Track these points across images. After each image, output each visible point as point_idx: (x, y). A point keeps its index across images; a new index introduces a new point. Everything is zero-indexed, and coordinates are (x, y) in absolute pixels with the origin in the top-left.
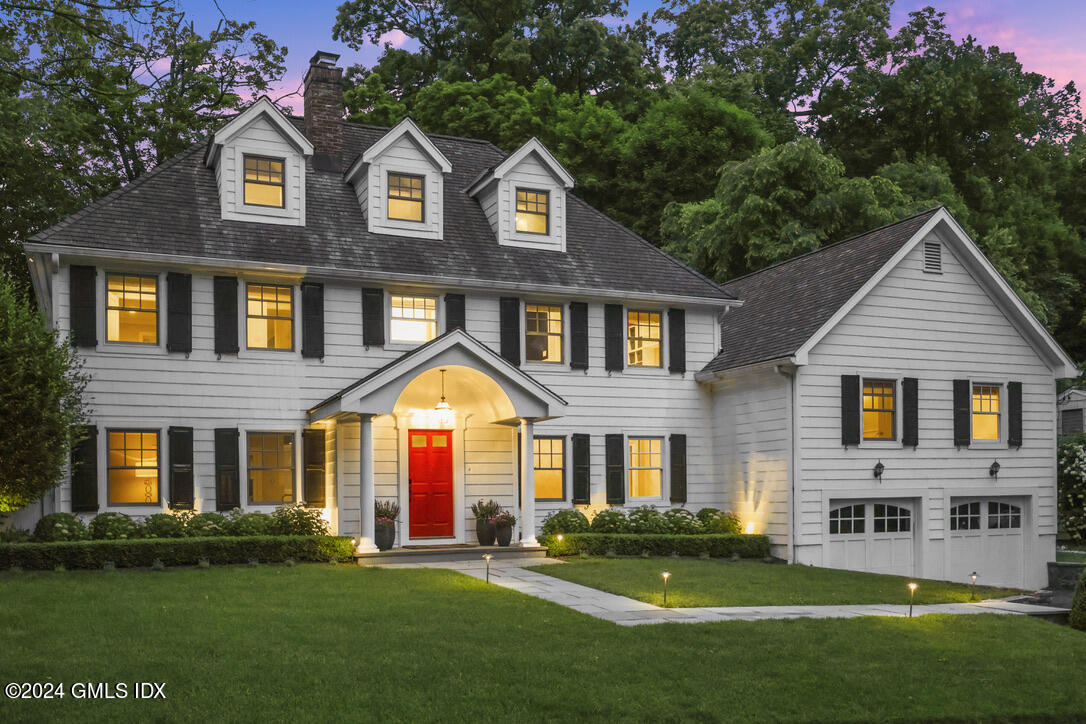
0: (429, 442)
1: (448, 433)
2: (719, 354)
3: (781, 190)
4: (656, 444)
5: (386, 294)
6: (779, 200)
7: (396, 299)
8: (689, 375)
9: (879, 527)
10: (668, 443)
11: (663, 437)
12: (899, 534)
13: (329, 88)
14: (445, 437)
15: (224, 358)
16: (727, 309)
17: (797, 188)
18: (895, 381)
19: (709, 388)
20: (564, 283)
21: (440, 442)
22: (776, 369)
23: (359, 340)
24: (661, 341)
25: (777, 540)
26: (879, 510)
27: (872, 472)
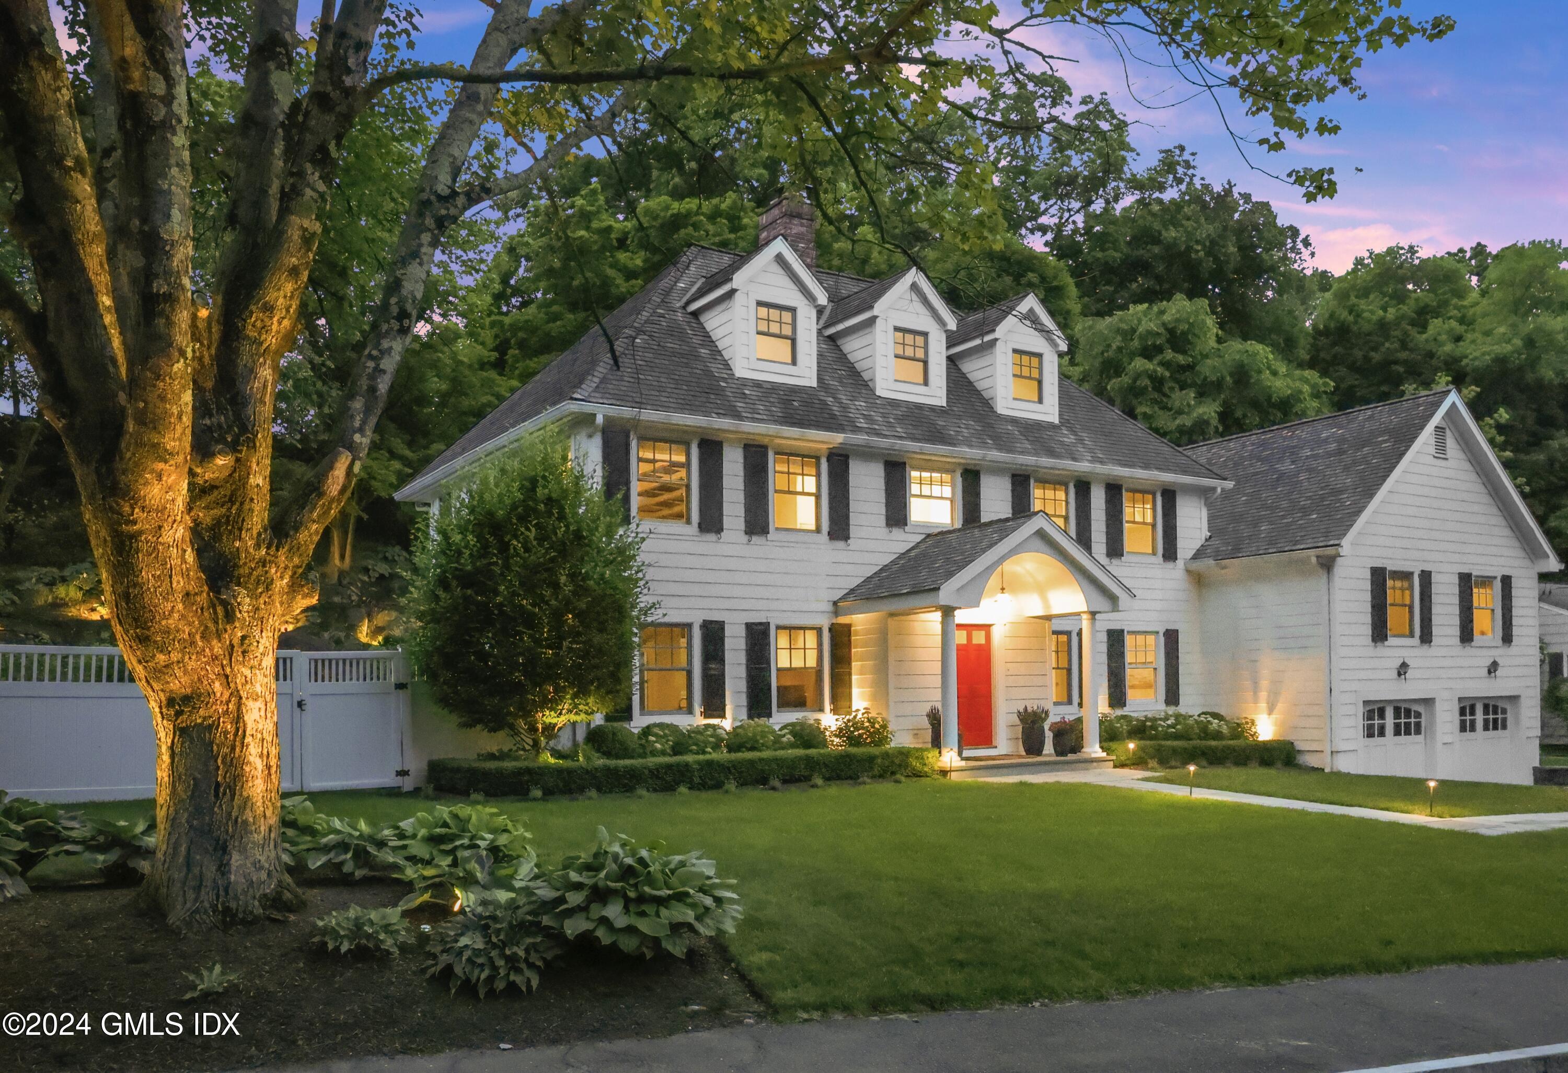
0: (969, 637)
1: (987, 628)
2: (1206, 540)
3: (1169, 354)
4: (1151, 639)
5: (908, 468)
6: (1165, 364)
7: (915, 474)
8: (1180, 563)
9: (1397, 733)
10: (1162, 639)
11: (1157, 633)
12: (1413, 738)
13: (802, 225)
14: (983, 633)
15: (755, 539)
16: (1219, 490)
17: (1184, 352)
18: (1412, 573)
19: (1198, 580)
20: (1074, 459)
21: (979, 638)
22: (1314, 560)
23: (882, 520)
24: (1154, 526)
25: (1300, 746)
26: (1397, 711)
27: (1396, 672)
